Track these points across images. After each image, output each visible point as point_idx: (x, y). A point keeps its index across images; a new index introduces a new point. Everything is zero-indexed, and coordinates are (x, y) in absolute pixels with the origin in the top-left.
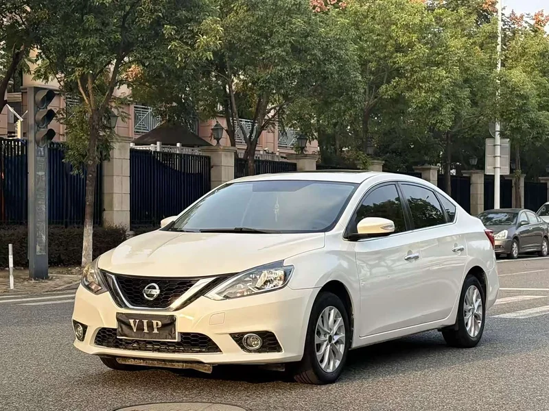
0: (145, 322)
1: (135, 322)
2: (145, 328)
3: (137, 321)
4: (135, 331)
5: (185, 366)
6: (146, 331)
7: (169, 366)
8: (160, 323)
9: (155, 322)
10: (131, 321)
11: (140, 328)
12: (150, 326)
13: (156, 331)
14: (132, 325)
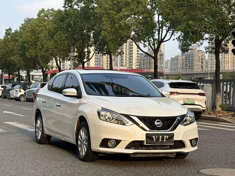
0: (161, 137)
1: (155, 137)
2: (160, 139)
3: (157, 136)
4: (155, 141)
5: (165, 155)
6: (160, 140)
7: (157, 156)
8: (168, 137)
9: (165, 137)
10: (154, 137)
11: (158, 140)
12: (163, 139)
13: (165, 141)
14: (154, 138)
